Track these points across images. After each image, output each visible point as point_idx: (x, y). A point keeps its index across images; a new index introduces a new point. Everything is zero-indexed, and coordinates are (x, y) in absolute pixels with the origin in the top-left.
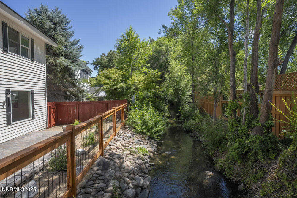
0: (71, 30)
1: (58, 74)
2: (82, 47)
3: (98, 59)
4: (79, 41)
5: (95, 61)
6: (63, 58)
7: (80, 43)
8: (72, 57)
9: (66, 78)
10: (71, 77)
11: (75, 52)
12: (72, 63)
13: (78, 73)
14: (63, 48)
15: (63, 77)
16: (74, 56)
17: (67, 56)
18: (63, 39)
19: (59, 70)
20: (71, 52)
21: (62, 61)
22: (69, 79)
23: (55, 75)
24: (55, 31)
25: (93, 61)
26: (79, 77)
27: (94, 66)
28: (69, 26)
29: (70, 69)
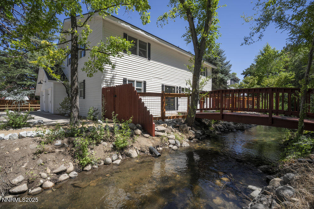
0: (225, 56)
1: (217, 83)
2: (231, 66)
3: (248, 69)
4: (229, 62)
5: (245, 71)
6: (220, 74)
7: (230, 63)
8: (225, 73)
9: (221, 85)
10: (224, 84)
11: (227, 69)
12: (225, 76)
13: (229, 82)
14: (220, 68)
15: (220, 85)
16: (226, 71)
17: (222, 73)
18: (220, 63)
19: (218, 80)
20: (225, 70)
21: (220, 75)
22: (223, 85)
23: (216, 84)
24: (216, 60)
25: (243, 71)
26: (229, 84)
27: (244, 75)
28: (224, 54)
29: (224, 79)
